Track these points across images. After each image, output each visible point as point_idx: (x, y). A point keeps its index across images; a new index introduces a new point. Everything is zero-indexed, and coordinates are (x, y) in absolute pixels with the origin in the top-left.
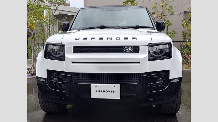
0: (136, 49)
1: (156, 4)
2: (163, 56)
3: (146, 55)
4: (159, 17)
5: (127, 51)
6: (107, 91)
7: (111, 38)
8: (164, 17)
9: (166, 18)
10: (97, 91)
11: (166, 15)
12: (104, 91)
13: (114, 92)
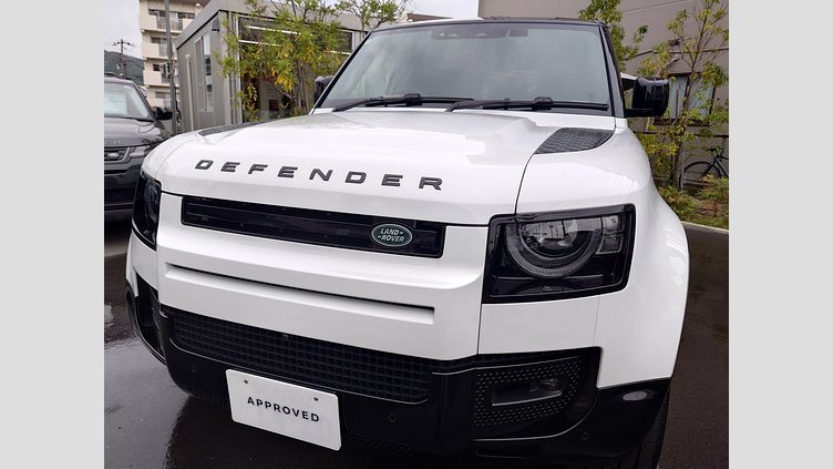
0: (426, 239)
1: (684, 15)
2: (579, 272)
3: (474, 275)
4: (687, 57)
5: (385, 241)
6: (287, 410)
7: (330, 172)
8: (707, 57)
9: (711, 59)
10: (250, 400)
11: (713, 51)
12: (277, 408)
13: (315, 417)
